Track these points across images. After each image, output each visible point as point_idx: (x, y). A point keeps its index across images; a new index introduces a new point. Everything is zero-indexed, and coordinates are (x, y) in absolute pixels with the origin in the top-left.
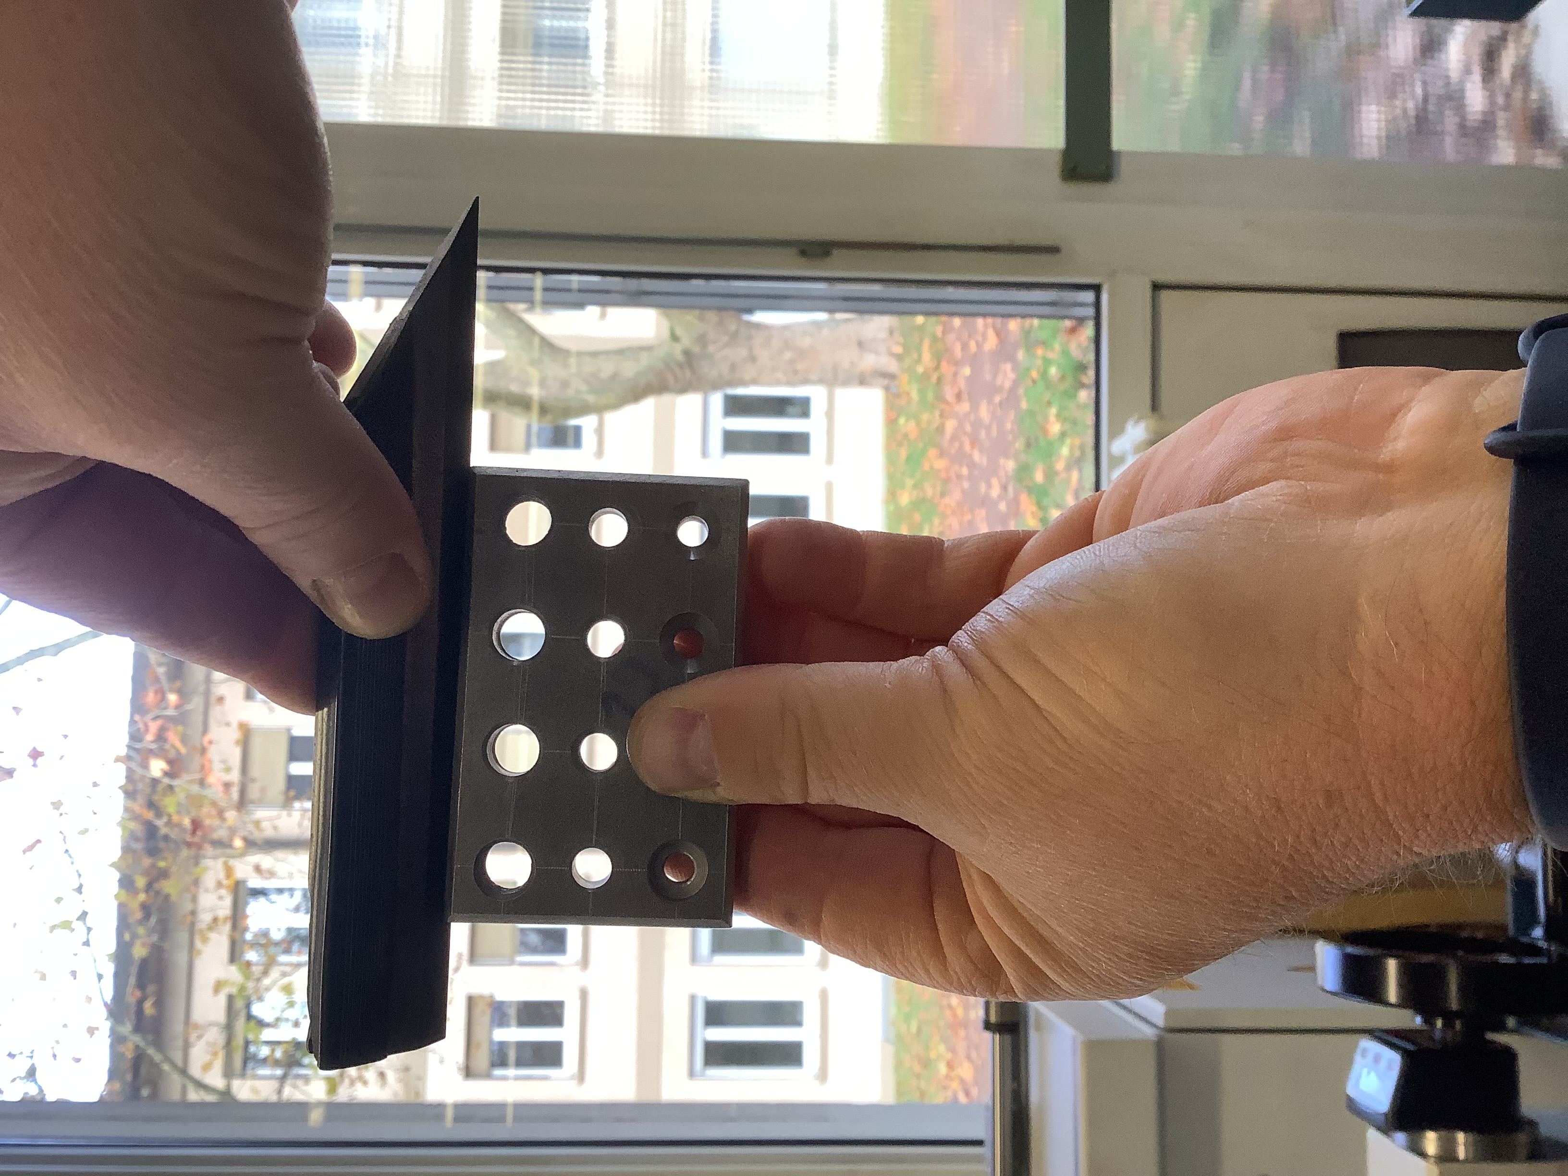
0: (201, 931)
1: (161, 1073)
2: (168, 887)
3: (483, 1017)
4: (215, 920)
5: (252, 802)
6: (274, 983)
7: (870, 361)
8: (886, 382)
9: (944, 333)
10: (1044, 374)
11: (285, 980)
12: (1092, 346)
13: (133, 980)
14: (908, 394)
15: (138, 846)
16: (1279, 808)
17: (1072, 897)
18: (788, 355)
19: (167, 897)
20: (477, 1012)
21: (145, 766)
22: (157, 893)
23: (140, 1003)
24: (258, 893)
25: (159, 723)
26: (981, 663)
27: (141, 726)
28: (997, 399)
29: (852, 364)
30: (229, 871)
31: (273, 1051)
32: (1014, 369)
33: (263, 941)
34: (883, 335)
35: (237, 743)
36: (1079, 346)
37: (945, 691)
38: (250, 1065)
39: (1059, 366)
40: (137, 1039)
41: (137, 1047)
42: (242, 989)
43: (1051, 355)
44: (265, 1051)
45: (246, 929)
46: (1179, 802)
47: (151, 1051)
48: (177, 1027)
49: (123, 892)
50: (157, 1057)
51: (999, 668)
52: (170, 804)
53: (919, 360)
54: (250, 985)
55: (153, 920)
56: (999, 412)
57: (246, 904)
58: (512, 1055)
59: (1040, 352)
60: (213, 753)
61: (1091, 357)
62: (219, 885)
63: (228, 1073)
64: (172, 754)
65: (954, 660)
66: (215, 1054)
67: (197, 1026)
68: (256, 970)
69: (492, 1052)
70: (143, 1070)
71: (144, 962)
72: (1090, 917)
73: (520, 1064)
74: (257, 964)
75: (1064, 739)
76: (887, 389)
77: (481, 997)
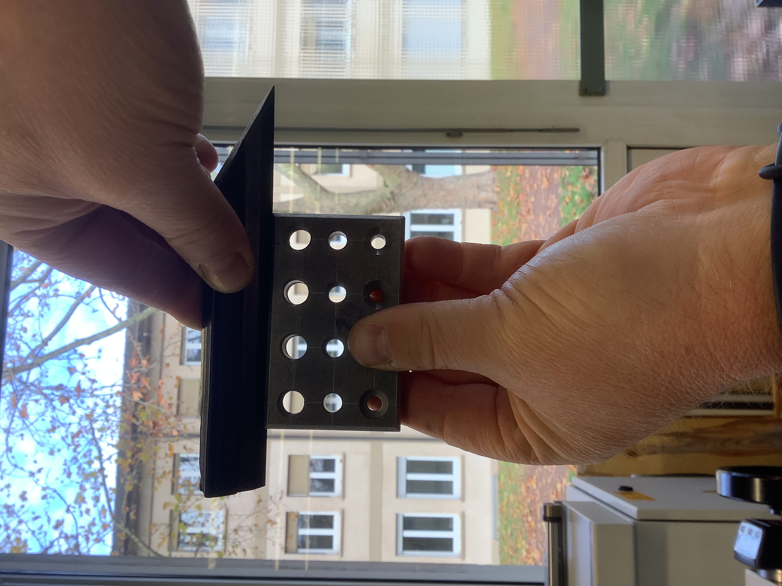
0: (157, 478)
1: (138, 547)
2: (142, 457)
3: (294, 523)
4: (164, 473)
5: (182, 415)
6: (193, 504)
7: (484, 195)
8: (492, 206)
9: (520, 181)
10: (572, 199)
11: (198, 503)
12: (597, 184)
13: (125, 502)
14: (503, 211)
15: (128, 437)
16: (663, 357)
17: (564, 408)
18: (442, 193)
19: (141, 462)
20: (291, 520)
21: (131, 395)
22: (137, 459)
23: (128, 514)
24: (185, 460)
25: (138, 374)
26: (516, 294)
27: (129, 375)
28: (548, 213)
29: (474, 197)
30: (171, 448)
31: (192, 538)
32: (556, 197)
33: (187, 484)
34: (490, 182)
35: (175, 386)
36: (590, 185)
37: (499, 308)
38: (181, 545)
39: (580, 195)
40: (127, 531)
41: (127, 535)
42: (177, 507)
43: (575, 190)
44: (188, 539)
45: (179, 477)
46: (614, 356)
47: (133, 537)
48: (145, 525)
49: (120, 459)
50: (136, 540)
51: (524, 295)
52: (143, 416)
53: (508, 194)
54: (181, 505)
55: (135, 472)
56: (549, 219)
57: (179, 465)
58: (308, 542)
59: (570, 188)
60: (164, 390)
61: (596, 190)
62: (166, 455)
63: (170, 549)
64: (145, 391)
65: (503, 294)
66: (164, 539)
67: (155, 525)
68: (184, 498)
69: (298, 541)
70: (130, 545)
71: (130, 493)
72: (573, 418)
73: (311, 547)
74: (184, 495)
75: (556, 327)
76: (492, 209)
77: (293, 512)
